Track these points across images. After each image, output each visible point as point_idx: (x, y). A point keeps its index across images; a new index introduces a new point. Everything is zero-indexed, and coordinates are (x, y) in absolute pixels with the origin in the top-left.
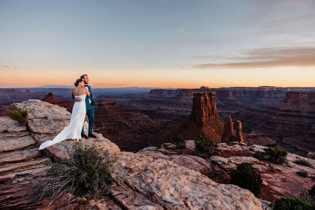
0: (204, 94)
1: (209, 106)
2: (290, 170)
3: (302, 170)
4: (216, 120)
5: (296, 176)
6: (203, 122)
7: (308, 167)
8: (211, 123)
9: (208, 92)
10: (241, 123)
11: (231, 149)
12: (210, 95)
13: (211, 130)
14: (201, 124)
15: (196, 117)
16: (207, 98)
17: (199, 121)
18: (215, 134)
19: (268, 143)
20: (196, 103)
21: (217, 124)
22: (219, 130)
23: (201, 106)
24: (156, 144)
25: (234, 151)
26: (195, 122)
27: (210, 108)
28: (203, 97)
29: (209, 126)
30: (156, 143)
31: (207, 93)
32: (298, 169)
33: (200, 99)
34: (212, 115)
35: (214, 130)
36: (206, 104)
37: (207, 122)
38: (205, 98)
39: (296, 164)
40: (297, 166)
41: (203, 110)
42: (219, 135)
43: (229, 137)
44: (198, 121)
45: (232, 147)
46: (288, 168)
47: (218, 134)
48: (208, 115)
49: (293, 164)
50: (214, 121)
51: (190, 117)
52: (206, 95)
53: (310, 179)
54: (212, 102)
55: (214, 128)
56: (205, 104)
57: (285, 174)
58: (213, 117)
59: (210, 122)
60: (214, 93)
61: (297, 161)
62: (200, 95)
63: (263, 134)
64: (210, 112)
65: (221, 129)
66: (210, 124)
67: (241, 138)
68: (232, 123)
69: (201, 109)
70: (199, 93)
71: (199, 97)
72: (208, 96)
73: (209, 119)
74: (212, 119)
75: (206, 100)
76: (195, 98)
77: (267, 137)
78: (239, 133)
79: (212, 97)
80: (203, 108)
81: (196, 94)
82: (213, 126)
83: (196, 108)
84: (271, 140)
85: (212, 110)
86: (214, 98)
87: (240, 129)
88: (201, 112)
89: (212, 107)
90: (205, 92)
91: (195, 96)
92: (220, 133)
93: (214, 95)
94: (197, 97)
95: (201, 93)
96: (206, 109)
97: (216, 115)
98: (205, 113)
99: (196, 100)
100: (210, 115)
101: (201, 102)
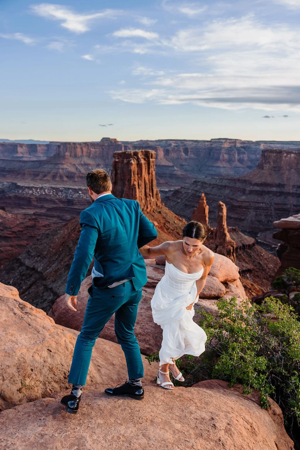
0: (136, 154)
1: (145, 178)
4: (157, 204)
8: (148, 210)
9: (143, 150)
12: (147, 156)
16: (143, 161)
18: (160, 231)
19: (242, 242)
20: (119, 171)
21: (160, 212)
22: (165, 224)
23: (132, 179)
24: (39, 258)
27: (148, 182)
28: (134, 161)
30: (39, 256)
31: (142, 152)
33: (129, 164)
34: (150, 195)
36: (140, 173)
38: (138, 161)
41: (135, 185)
42: (165, 232)
47: (163, 230)
48: (143, 196)
50: (153, 207)
52: (140, 157)
54: (151, 172)
55: (156, 220)
56: (138, 174)
58: (152, 198)
59: (147, 208)
60: (153, 152)
62: (127, 156)
63: (234, 228)
64: (148, 191)
65: (167, 221)
66: (148, 213)
67: (226, 232)
68: (207, 207)
69: (132, 184)
70: (127, 153)
71: (126, 161)
72: (142, 158)
73: (145, 202)
74: (150, 203)
75: (139, 165)
76: (117, 161)
77: (240, 233)
78: (223, 224)
79: (151, 160)
80: (136, 181)
81: (119, 154)
82: (153, 216)
83: (119, 183)
84: (246, 237)
85: (151, 185)
86: (153, 162)
87: (223, 217)
88: (133, 190)
89: (150, 179)
90: (137, 151)
91: (118, 158)
92: (167, 229)
93: (153, 155)
94: (121, 159)
95: (131, 152)
96: (140, 183)
97: (157, 194)
98: (139, 191)
99: (120, 165)
100: (148, 195)
101: (131, 170)
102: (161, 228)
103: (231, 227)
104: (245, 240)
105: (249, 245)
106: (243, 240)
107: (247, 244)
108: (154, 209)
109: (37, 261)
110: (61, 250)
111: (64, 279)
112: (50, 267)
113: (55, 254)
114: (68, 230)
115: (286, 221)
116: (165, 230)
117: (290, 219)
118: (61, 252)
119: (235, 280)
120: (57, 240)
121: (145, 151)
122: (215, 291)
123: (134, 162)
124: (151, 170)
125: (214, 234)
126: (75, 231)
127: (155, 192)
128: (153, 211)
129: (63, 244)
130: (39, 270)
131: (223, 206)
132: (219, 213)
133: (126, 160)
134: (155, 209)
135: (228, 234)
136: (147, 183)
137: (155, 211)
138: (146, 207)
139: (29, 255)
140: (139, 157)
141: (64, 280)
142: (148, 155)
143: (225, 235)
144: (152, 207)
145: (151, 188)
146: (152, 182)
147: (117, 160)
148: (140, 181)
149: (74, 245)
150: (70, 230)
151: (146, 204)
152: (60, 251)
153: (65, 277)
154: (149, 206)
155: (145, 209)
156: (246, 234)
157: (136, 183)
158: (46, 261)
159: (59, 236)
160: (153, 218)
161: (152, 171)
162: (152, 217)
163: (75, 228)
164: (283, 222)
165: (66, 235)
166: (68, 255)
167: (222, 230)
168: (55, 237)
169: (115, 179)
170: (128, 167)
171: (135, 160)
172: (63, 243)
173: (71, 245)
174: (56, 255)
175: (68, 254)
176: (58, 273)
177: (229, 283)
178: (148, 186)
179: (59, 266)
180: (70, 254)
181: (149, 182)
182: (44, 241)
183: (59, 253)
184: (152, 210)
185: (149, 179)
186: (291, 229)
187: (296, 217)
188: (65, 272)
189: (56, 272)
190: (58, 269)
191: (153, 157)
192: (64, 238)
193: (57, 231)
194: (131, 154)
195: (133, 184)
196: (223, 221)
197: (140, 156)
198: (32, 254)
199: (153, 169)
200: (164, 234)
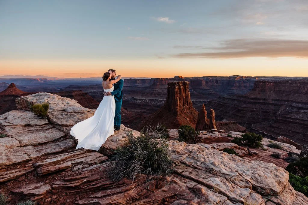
0: (178, 83)
1: (183, 95)
2: (265, 152)
3: (275, 153)
4: (190, 109)
5: (270, 158)
6: (177, 111)
7: (280, 150)
8: (185, 112)
9: (182, 81)
10: (214, 111)
11: (211, 136)
12: (184, 84)
13: (186, 119)
14: (176, 114)
15: (171, 106)
16: (182, 87)
18: (190, 123)
20: (170, 92)
21: (191, 113)
22: (193, 119)
23: (176, 96)
25: (214, 137)
26: (170, 111)
27: (185, 97)
28: (177, 87)
29: (183, 115)
31: (182, 82)
32: (272, 151)
33: (175, 88)
34: (186, 104)
35: (188, 119)
37: (182, 111)
38: (179, 87)
39: (269, 148)
40: (271, 149)
41: (177, 99)
43: (203, 125)
44: (172, 110)
45: (211, 134)
46: (263, 151)
48: (182, 105)
49: (267, 148)
50: (188, 110)
51: (165, 107)
52: (180, 85)
53: (283, 160)
54: (186, 92)
55: (188, 117)
56: (179, 93)
57: (261, 156)
58: (187, 106)
59: (184, 111)
60: (188, 82)
61: (270, 145)
62: (174, 84)
63: (234, 122)
64: (185, 102)
65: (195, 118)
66: (184, 113)
68: (206, 111)
69: (176, 98)
71: (173, 87)
72: (182, 85)
74: (186, 108)
75: (180, 89)
76: (169, 87)
77: (238, 125)
79: (186, 86)
80: (178, 97)
81: (170, 83)
83: (170, 98)
84: (241, 127)
85: (186, 99)
86: (188, 87)
87: (213, 117)
88: (175, 101)
92: (194, 122)
94: (171, 86)
96: (180, 98)
97: (190, 104)
99: (170, 89)
101: (175, 91)
102: (191, 121)
104: (240, 129)
116: (193, 122)
120: (140, 126)
121: (183, 82)
124: (186, 91)
132: (211, 115)
151: (183, 109)
160: (187, 116)
191: (188, 85)
194: (176, 83)
196: (213, 120)
199: (188, 91)
200: (192, 124)
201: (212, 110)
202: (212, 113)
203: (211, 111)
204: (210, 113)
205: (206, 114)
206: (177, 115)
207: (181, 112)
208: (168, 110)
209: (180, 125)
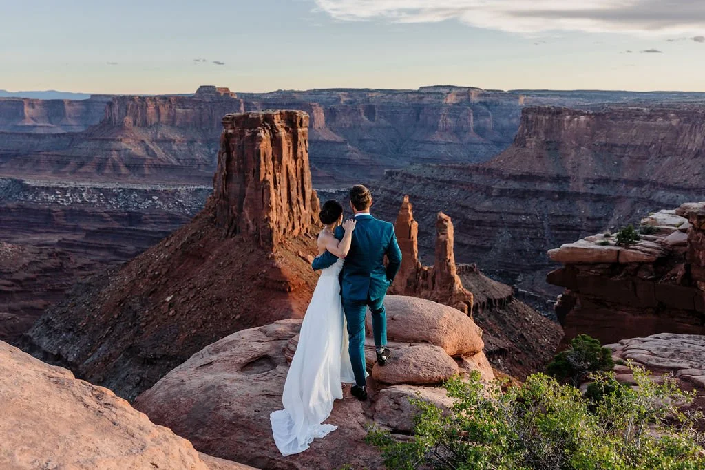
0: (268, 118)
1: (287, 167)
4: (313, 220)
6: (271, 231)
8: (296, 232)
9: (284, 111)
10: (451, 222)
12: (291, 121)
13: (303, 258)
14: (264, 238)
15: (240, 210)
16: (283, 133)
17: (252, 227)
19: (487, 293)
20: (234, 154)
23: (262, 168)
24: (71, 333)
26: (235, 231)
27: (294, 175)
28: (265, 132)
29: (292, 246)
30: (70, 330)
31: (281, 114)
33: (255, 139)
34: (298, 201)
36: (278, 158)
37: (285, 230)
38: (274, 133)
41: (267, 181)
43: (408, 274)
44: (248, 226)
48: (285, 204)
50: (306, 226)
51: (211, 215)
52: (277, 125)
54: (299, 154)
55: (312, 253)
56: (273, 160)
58: (302, 207)
59: (293, 228)
60: (304, 115)
62: (253, 123)
63: (470, 265)
64: (294, 193)
66: (294, 237)
67: (454, 273)
68: (415, 223)
69: (261, 179)
70: (250, 116)
71: (249, 133)
72: (282, 127)
73: (289, 216)
74: (299, 218)
75: (276, 141)
76: (230, 134)
77: (483, 276)
78: (448, 257)
79: (299, 130)
80: (269, 173)
81: (233, 118)
82: (304, 243)
83: (236, 177)
84: (494, 283)
85: (300, 181)
86: (304, 135)
87: (448, 242)
88: (263, 190)
89: (299, 168)
90: (270, 112)
91: (233, 128)
93: (304, 121)
94: (238, 129)
95: (258, 114)
96: (278, 178)
97: (312, 200)
98: (276, 194)
99: (236, 142)
100: (294, 202)
101: (260, 151)
103: (464, 265)
104: (492, 290)
105: (500, 300)
106: (489, 290)
107: (497, 297)
108: (307, 229)
109: (65, 341)
110: (116, 316)
111: (123, 376)
112: (94, 352)
113: (105, 325)
114: (131, 276)
115: (572, 248)
117: (581, 244)
118: (117, 321)
119: (475, 352)
120: (108, 297)
121: (287, 113)
122: (439, 371)
123: (265, 135)
124: (299, 150)
125: (430, 278)
126: (144, 276)
127: (308, 196)
128: (306, 234)
129: (122, 304)
130: (71, 359)
131: (447, 221)
132: (438, 235)
133: (248, 130)
134: (309, 231)
135: (457, 278)
136: (292, 177)
137: (309, 234)
138: (290, 225)
139: (50, 329)
140: (275, 126)
141: (124, 379)
142: (294, 121)
143: (452, 280)
144: (303, 227)
145: (300, 187)
146: (302, 176)
147: (230, 131)
148: (278, 174)
149: (143, 305)
150: (134, 275)
151: (290, 219)
152: (113, 317)
153: (126, 373)
154: (297, 224)
155: (290, 229)
156: (495, 278)
157: (270, 178)
158: (84, 339)
159: (111, 287)
160: (305, 247)
161: (302, 152)
162: (303, 245)
163: (146, 270)
164: (567, 251)
165: (127, 285)
166: (131, 327)
167: (446, 271)
168: (103, 291)
169: (227, 169)
170: (254, 146)
171: (267, 131)
172: (121, 302)
173: (138, 305)
174: (106, 328)
175: (130, 324)
176: (111, 365)
177: (464, 358)
178: (294, 183)
179: (113, 350)
180: (135, 325)
181: (296, 176)
182: (80, 299)
183: (111, 323)
184: (302, 232)
185: (296, 169)
186: (581, 263)
187: (592, 240)
188: (124, 362)
189: (106, 361)
190: (111, 355)
191: (303, 125)
192: (122, 291)
193: (107, 278)
194: (258, 118)
195: (264, 179)
196: (448, 252)
197: (277, 121)
198: (56, 327)
199: (304, 149)
201: (444, 216)
202: (445, 227)
203: (441, 220)
204: (431, 230)
205: (414, 232)
206: (272, 246)
207: (282, 233)
208: (227, 227)
209: (287, 282)
